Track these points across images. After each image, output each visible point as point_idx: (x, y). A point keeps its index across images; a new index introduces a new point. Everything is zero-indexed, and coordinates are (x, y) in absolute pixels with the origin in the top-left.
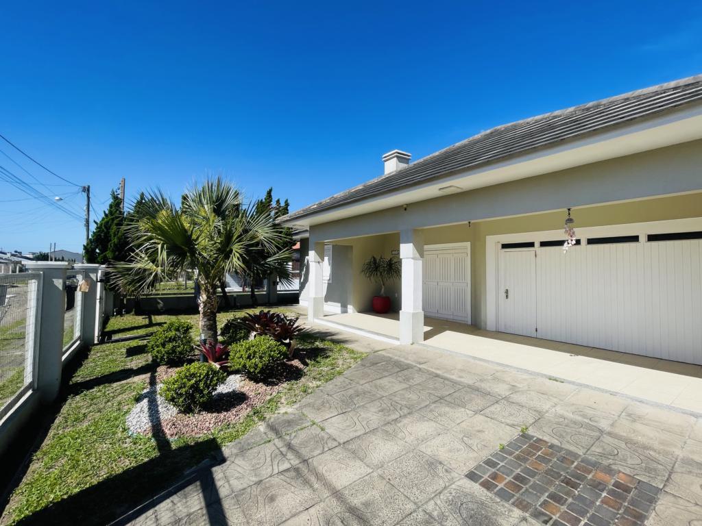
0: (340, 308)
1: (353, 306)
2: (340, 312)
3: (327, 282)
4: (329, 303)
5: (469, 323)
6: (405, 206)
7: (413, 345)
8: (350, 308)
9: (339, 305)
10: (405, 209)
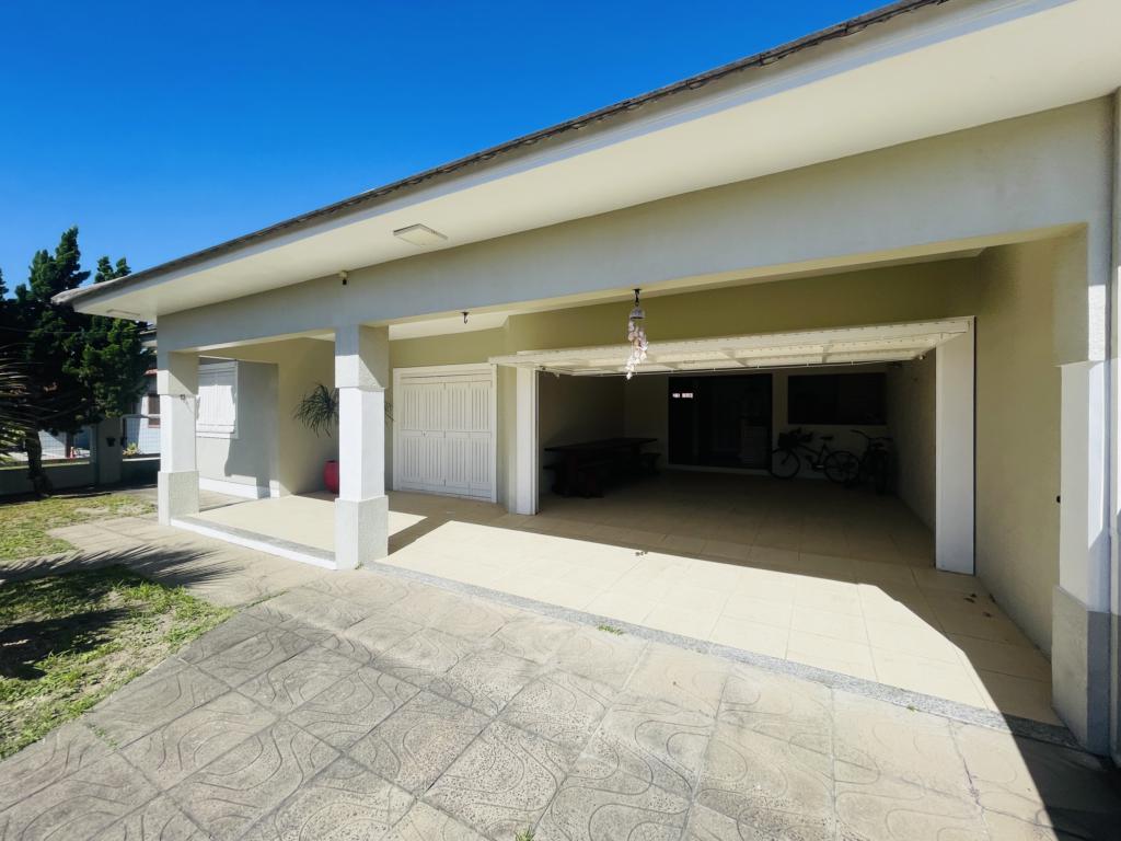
0: (256, 488)
1: (281, 481)
2: (255, 496)
3: (228, 436)
4: (234, 476)
5: (494, 500)
6: (344, 275)
7: (361, 570)
8: (275, 487)
9: (254, 480)
10: (345, 282)
